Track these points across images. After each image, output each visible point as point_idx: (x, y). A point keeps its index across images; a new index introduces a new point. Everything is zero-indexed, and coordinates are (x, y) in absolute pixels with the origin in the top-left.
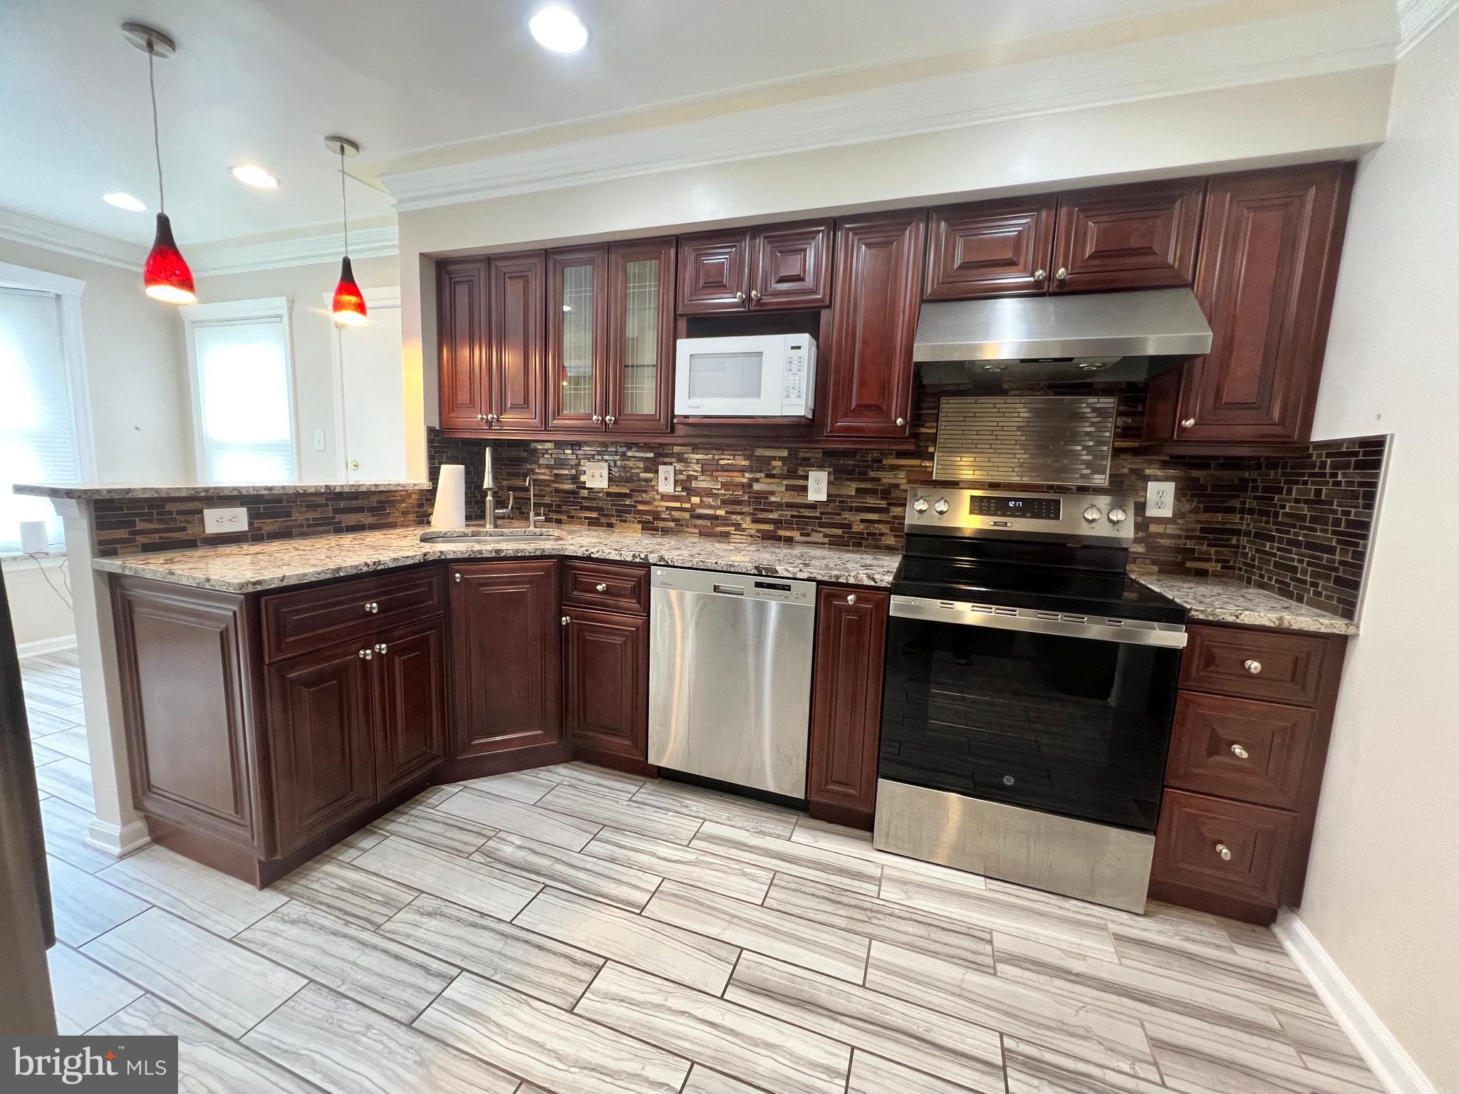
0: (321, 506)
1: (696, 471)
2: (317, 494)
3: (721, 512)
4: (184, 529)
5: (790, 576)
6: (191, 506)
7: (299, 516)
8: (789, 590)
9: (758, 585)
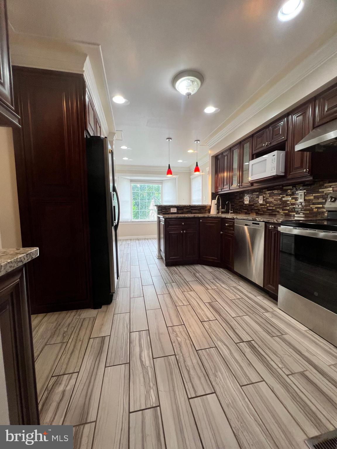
0: (188, 209)
1: (268, 196)
2: (188, 206)
3: (274, 208)
4: (168, 211)
5: (259, 221)
6: (169, 208)
7: (185, 210)
8: (259, 225)
9: (253, 223)
